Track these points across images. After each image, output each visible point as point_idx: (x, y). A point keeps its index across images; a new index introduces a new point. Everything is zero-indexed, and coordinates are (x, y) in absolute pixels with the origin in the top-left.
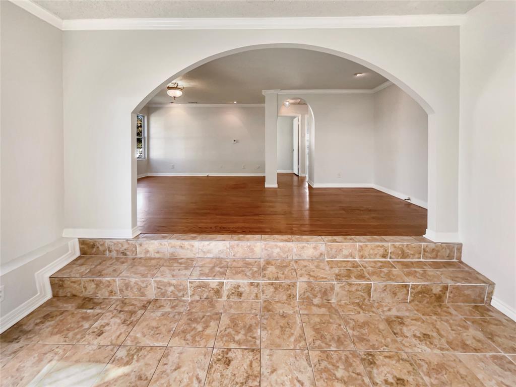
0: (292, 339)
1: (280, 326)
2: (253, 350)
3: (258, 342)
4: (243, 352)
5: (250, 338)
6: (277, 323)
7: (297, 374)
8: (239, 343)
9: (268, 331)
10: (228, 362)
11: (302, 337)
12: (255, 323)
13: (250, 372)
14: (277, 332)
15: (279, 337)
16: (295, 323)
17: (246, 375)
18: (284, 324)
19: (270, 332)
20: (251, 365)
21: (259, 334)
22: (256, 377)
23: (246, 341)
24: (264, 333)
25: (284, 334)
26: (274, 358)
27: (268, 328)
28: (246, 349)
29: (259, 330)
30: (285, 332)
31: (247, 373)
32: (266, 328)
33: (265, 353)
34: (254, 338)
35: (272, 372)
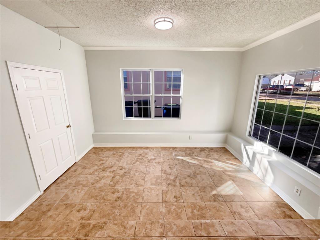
0: (148, 207)
1: (152, 214)
2: (166, 202)
3: (164, 205)
4: (170, 201)
5: (168, 207)
6: (154, 216)
7: (149, 194)
8: (173, 205)
9: (159, 211)
10: (175, 197)
11: (142, 208)
12: (166, 216)
13: (166, 194)
14: (155, 210)
15: (154, 207)
16: (144, 216)
17: (168, 193)
18: (150, 215)
19: (158, 211)
20: (166, 196)
21: (164, 209)
22: (164, 193)
23: (170, 205)
24: (161, 210)
25: (151, 209)
26: (157, 199)
27: (159, 212)
28: (169, 202)
29: (164, 211)
30: (150, 210)
31: (167, 194)
32: (160, 212)
33: (161, 200)
34: (166, 207)
35: (158, 194)
